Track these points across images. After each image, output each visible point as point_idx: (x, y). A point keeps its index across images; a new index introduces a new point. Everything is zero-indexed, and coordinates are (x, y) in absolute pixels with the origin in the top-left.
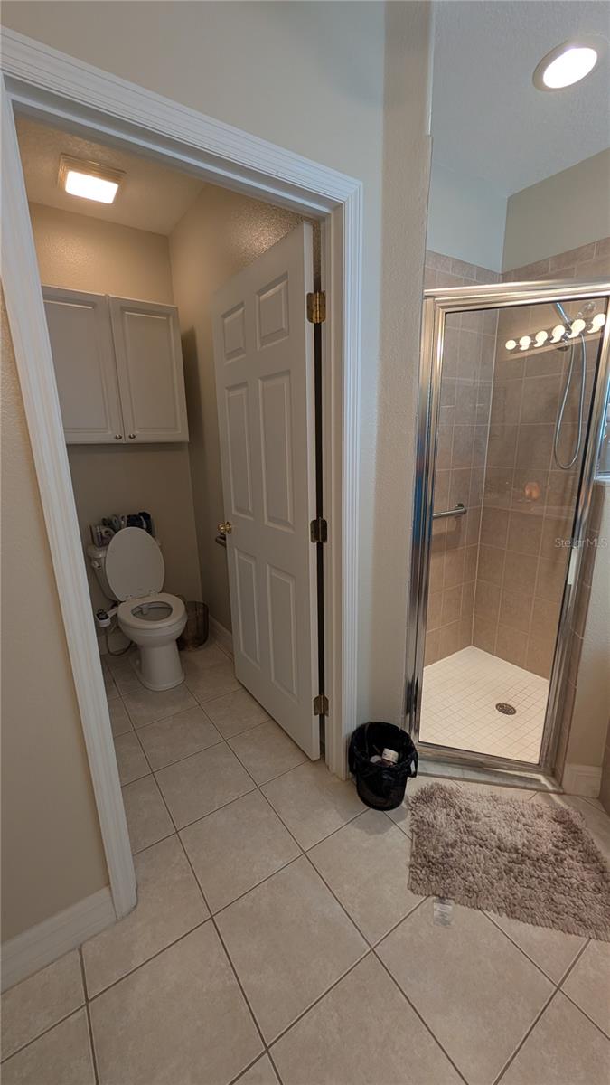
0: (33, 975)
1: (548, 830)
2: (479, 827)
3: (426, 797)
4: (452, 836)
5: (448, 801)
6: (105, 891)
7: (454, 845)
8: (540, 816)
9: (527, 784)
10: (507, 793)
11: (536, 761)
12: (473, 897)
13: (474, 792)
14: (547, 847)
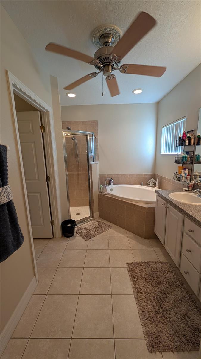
0: (27, 306)
1: (97, 224)
2: (88, 228)
3: (78, 230)
4: (86, 232)
5: (81, 228)
6: (35, 277)
7: (87, 233)
8: (94, 223)
9: (90, 220)
10: (88, 223)
11: (89, 216)
12: (94, 236)
13: (84, 225)
14: (98, 225)
